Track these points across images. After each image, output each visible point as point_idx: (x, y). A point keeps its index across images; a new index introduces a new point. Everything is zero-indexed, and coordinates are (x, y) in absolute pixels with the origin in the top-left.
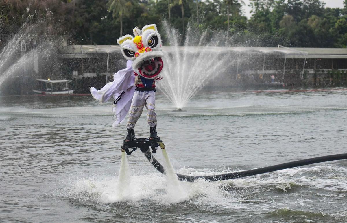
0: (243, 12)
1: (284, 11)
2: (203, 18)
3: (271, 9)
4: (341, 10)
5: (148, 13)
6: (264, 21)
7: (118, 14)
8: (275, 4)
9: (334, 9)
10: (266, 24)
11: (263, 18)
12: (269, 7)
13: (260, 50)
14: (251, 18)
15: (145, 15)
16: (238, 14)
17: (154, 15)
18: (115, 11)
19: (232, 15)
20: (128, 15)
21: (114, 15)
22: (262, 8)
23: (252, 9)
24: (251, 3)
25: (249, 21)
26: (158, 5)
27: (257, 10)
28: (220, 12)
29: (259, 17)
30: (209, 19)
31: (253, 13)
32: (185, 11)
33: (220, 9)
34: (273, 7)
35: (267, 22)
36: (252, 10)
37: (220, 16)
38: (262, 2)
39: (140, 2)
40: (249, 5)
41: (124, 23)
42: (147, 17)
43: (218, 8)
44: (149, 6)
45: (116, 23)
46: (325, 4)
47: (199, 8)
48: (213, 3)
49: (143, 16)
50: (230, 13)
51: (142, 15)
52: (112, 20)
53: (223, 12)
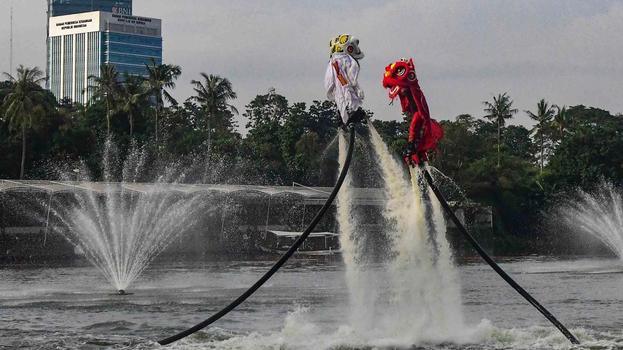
0: (235, 125)
1: (304, 125)
2: (166, 135)
3: (283, 122)
4: (399, 124)
5: (72, 126)
6: (269, 141)
7: (19, 125)
8: (288, 113)
9: (387, 123)
10: (274, 146)
11: (268, 137)
12: (279, 119)
13: (263, 191)
14: (247, 135)
15: (66, 127)
16: (225, 130)
17: (83, 128)
18: (14, 121)
19: (216, 130)
20: (36, 128)
21: (10, 128)
22: (268, 119)
23: (249, 121)
24: (248, 111)
25: (245, 140)
26: (89, 111)
27: (257, 123)
28: (195, 126)
29: (261, 134)
30: (176, 137)
31: (251, 128)
32: (134, 122)
33: (196, 120)
34: (284, 118)
35: (274, 143)
36: (250, 123)
37: (194, 132)
38: (267, 110)
39: (59, 106)
40: (244, 115)
41: (28, 141)
42: (69, 131)
43: (193, 118)
44: (73, 113)
45: (15, 141)
46: (373, 113)
47: (160, 118)
48: (184, 110)
49: (63, 130)
50: (212, 127)
51: (60, 128)
52: (9, 135)
53: (201, 125)
